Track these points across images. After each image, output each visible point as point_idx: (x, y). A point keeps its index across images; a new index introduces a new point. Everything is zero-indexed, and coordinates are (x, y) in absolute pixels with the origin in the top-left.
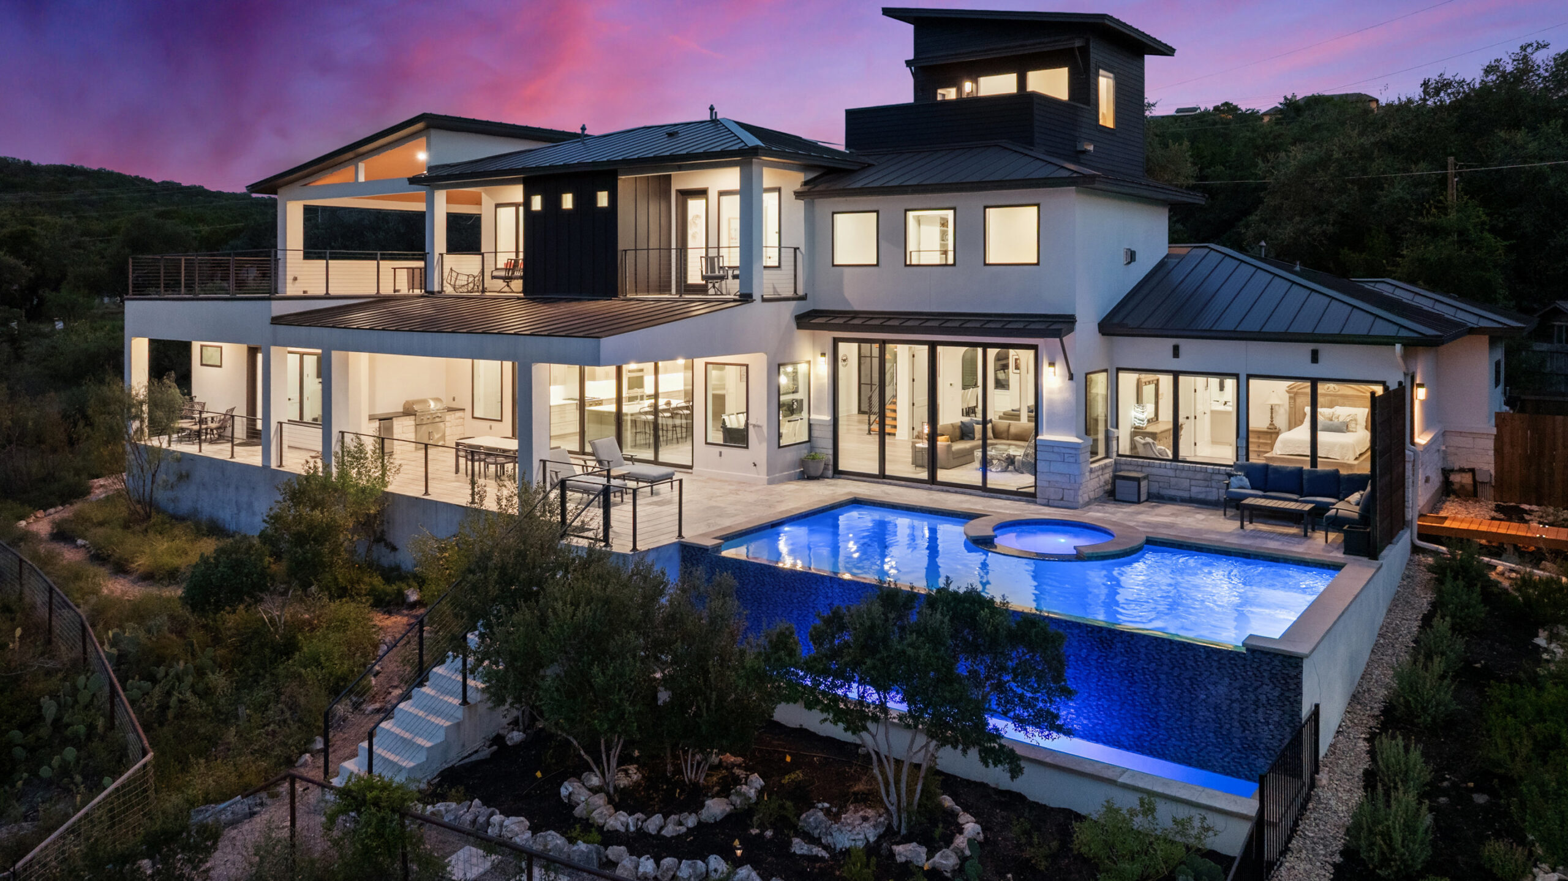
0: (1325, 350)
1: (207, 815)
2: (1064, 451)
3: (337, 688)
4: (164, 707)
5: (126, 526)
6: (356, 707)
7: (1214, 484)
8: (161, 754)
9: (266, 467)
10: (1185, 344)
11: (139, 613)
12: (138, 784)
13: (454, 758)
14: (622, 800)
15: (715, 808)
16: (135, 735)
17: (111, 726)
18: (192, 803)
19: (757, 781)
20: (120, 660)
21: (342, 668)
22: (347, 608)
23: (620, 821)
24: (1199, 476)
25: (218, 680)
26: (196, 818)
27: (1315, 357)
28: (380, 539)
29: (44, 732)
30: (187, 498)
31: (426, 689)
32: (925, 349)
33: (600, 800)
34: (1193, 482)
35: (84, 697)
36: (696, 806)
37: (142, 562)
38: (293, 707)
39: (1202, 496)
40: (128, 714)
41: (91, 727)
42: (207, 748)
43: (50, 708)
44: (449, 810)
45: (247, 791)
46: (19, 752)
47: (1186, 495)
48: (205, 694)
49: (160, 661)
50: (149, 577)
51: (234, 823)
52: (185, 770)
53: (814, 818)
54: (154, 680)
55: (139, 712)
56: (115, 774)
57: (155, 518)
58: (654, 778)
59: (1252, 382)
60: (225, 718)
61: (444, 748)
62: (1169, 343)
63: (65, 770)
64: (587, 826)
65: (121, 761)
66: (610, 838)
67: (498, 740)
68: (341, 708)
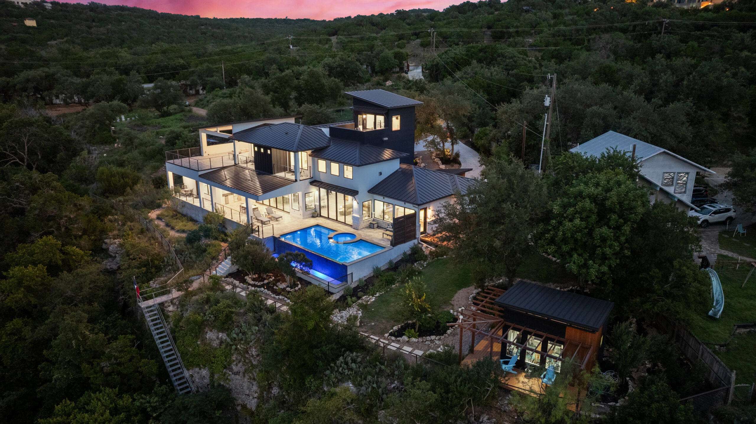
1: (193, 278)
2: (357, 218)
3: (213, 258)
4: (184, 260)
5: (172, 217)
6: (217, 262)
8: (185, 268)
9: (201, 207)
11: (178, 241)
12: (181, 273)
13: (231, 271)
14: (254, 280)
15: (266, 281)
16: (180, 265)
17: (176, 263)
18: (190, 277)
19: (273, 278)
20: (176, 251)
21: (214, 255)
22: (217, 242)
23: (252, 282)
25: (193, 256)
26: (190, 279)
27: (405, 204)
28: (224, 226)
29: (166, 263)
30: (185, 211)
31: (227, 260)
32: (335, 193)
33: (250, 279)
35: (171, 258)
36: (263, 281)
37: (177, 228)
38: (206, 261)
40: (178, 261)
41: (173, 263)
42: (192, 267)
43: (166, 260)
44: (228, 279)
45: (198, 275)
46: (162, 266)
47: (385, 227)
48: (191, 258)
49: (183, 251)
50: (178, 231)
51: (197, 279)
52: (188, 271)
53: (278, 284)
54: (182, 255)
55: (180, 261)
56: (178, 271)
57: (179, 215)
58: (260, 277)
60: (195, 263)
61: (229, 269)
63: (170, 270)
64: (247, 283)
65: (178, 269)
66: (249, 284)
67: (238, 269)
68: (214, 262)
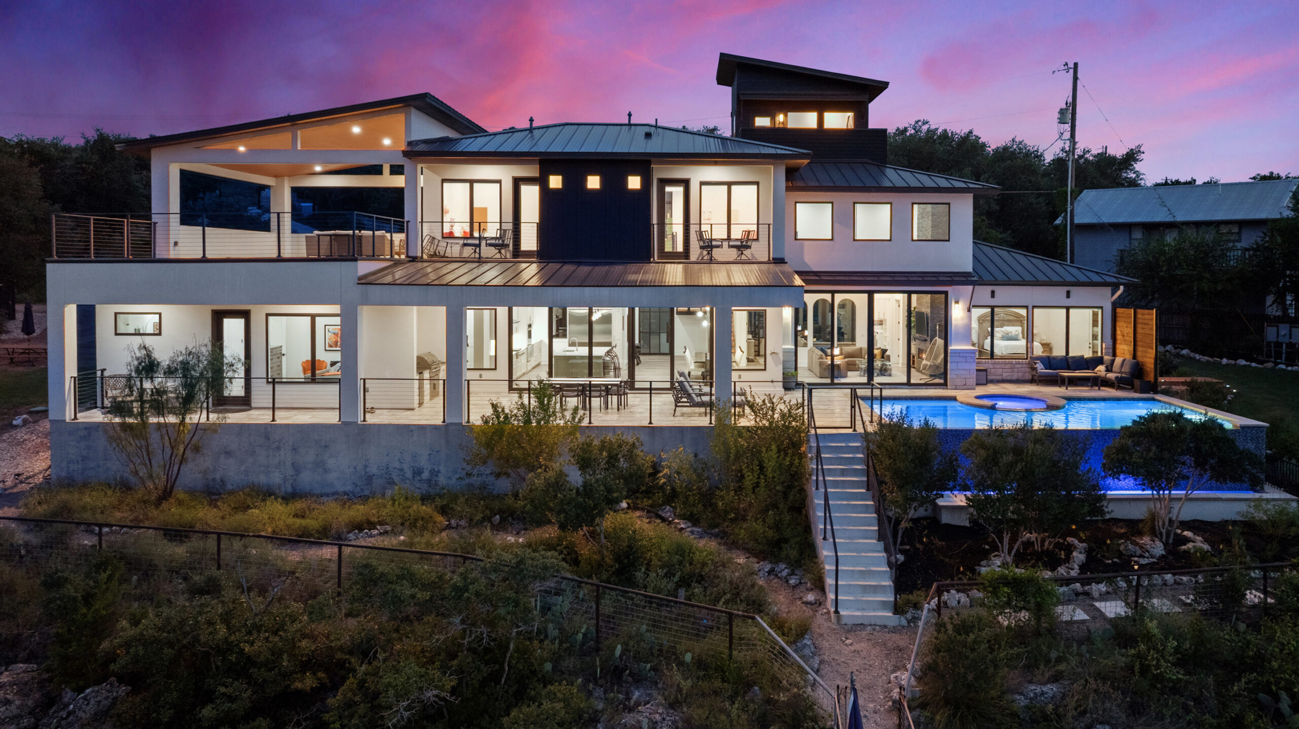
0: (1074, 290)
2: (967, 355)
7: (1015, 370)
10: (998, 290)
24: (1008, 366)
27: (1068, 295)
32: (865, 296)
34: (1004, 370)
39: (1009, 378)
47: (1000, 378)
59: (1036, 310)
62: (988, 289)
